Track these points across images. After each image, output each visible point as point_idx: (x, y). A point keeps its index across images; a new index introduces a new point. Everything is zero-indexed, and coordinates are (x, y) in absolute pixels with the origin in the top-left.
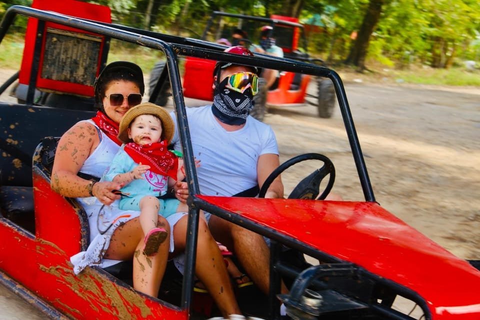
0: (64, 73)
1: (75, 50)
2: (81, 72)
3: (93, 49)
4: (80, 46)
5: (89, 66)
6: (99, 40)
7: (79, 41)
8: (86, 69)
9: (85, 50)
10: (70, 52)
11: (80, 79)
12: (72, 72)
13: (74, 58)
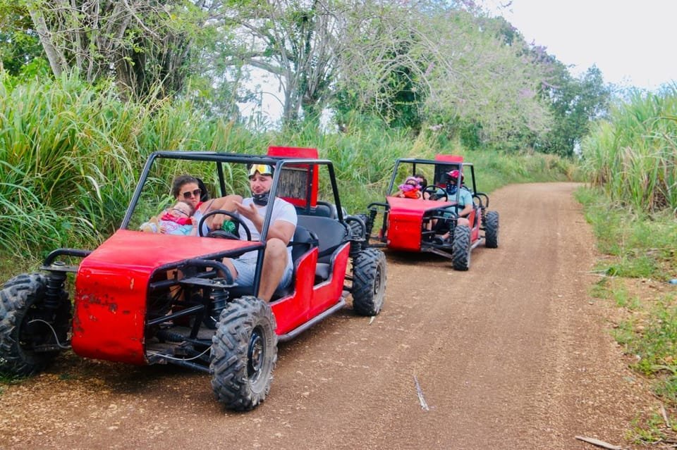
0: (286, 192)
1: (291, 177)
2: (296, 191)
3: (303, 176)
4: (294, 175)
5: (302, 186)
6: (307, 170)
7: (293, 171)
8: (299, 189)
9: (298, 177)
10: (288, 179)
11: (297, 196)
12: (290, 192)
13: (291, 182)
